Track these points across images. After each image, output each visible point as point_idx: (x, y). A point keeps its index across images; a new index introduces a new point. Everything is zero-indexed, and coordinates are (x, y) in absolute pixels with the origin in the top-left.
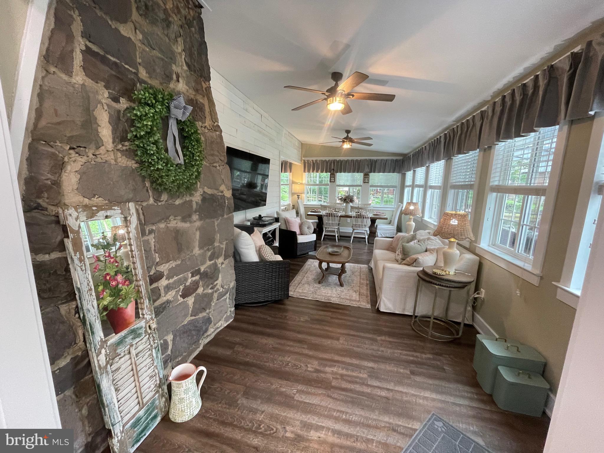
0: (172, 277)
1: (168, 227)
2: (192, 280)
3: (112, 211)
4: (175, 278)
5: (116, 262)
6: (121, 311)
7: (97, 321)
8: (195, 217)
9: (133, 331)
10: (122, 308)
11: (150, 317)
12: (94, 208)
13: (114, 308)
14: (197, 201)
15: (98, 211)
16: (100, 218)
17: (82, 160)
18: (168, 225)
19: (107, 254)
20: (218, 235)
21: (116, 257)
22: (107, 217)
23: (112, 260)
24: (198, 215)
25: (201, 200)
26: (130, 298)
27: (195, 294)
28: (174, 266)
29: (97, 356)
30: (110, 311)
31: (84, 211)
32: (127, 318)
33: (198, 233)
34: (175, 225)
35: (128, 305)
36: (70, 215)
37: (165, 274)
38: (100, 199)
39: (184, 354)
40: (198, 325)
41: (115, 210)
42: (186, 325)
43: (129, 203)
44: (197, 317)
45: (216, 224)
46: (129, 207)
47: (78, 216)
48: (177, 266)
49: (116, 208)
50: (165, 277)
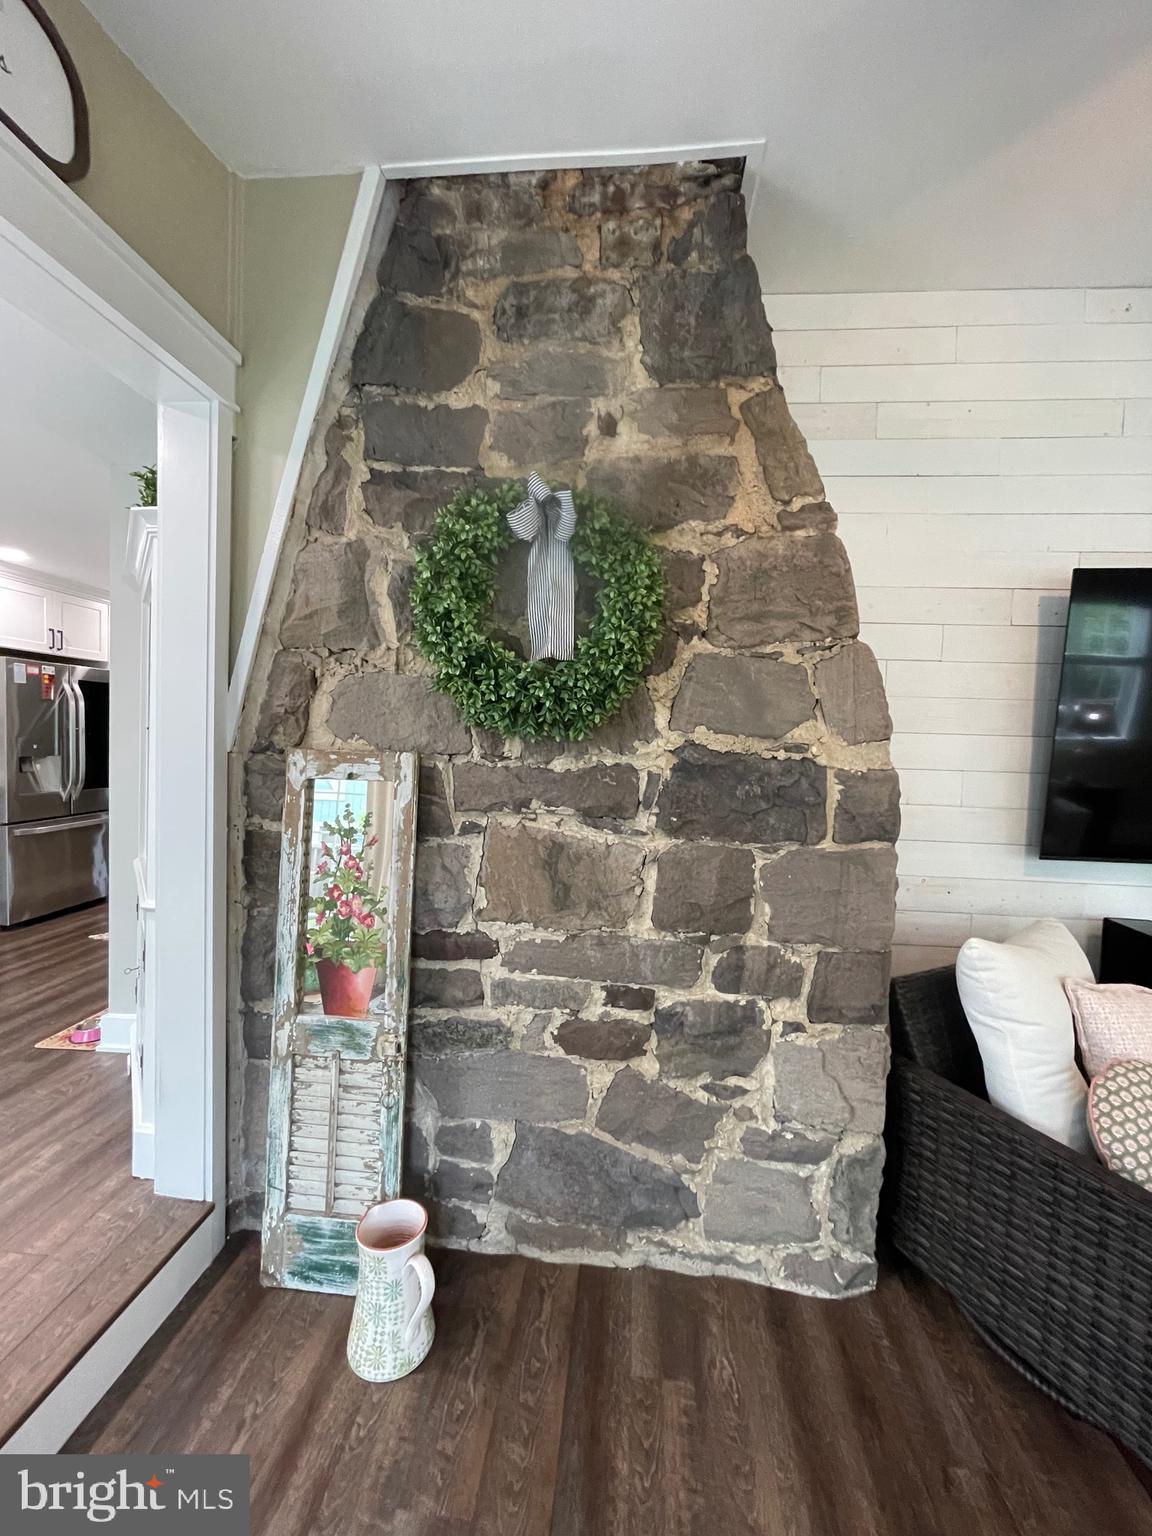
0: (527, 969)
1: (524, 826)
2: (607, 1014)
3: (363, 766)
4: (533, 975)
5: (358, 869)
6: (344, 973)
7: (291, 965)
8: (645, 820)
9: (348, 1030)
10: (347, 969)
11: (394, 1024)
12: (333, 757)
13: (334, 960)
14: (654, 770)
15: (338, 762)
16: (339, 776)
17: (341, 671)
18: (528, 824)
19: (345, 849)
20: (767, 909)
21: (361, 860)
22: (350, 776)
23: (351, 863)
24: (657, 815)
25: (674, 770)
26: (368, 957)
27: (622, 1065)
28: (538, 941)
29: (277, 1029)
30: (325, 960)
31: (317, 759)
32: (352, 995)
33: (652, 876)
34: (556, 830)
35: (360, 968)
36: (295, 764)
37: (503, 950)
38: (361, 741)
39: (551, 1221)
40: (613, 1171)
41: (368, 764)
42: (568, 1137)
43: (401, 753)
44: (619, 1145)
45: (760, 863)
46: (399, 761)
47: (305, 767)
48: (546, 943)
49: (372, 760)
50: (498, 958)
